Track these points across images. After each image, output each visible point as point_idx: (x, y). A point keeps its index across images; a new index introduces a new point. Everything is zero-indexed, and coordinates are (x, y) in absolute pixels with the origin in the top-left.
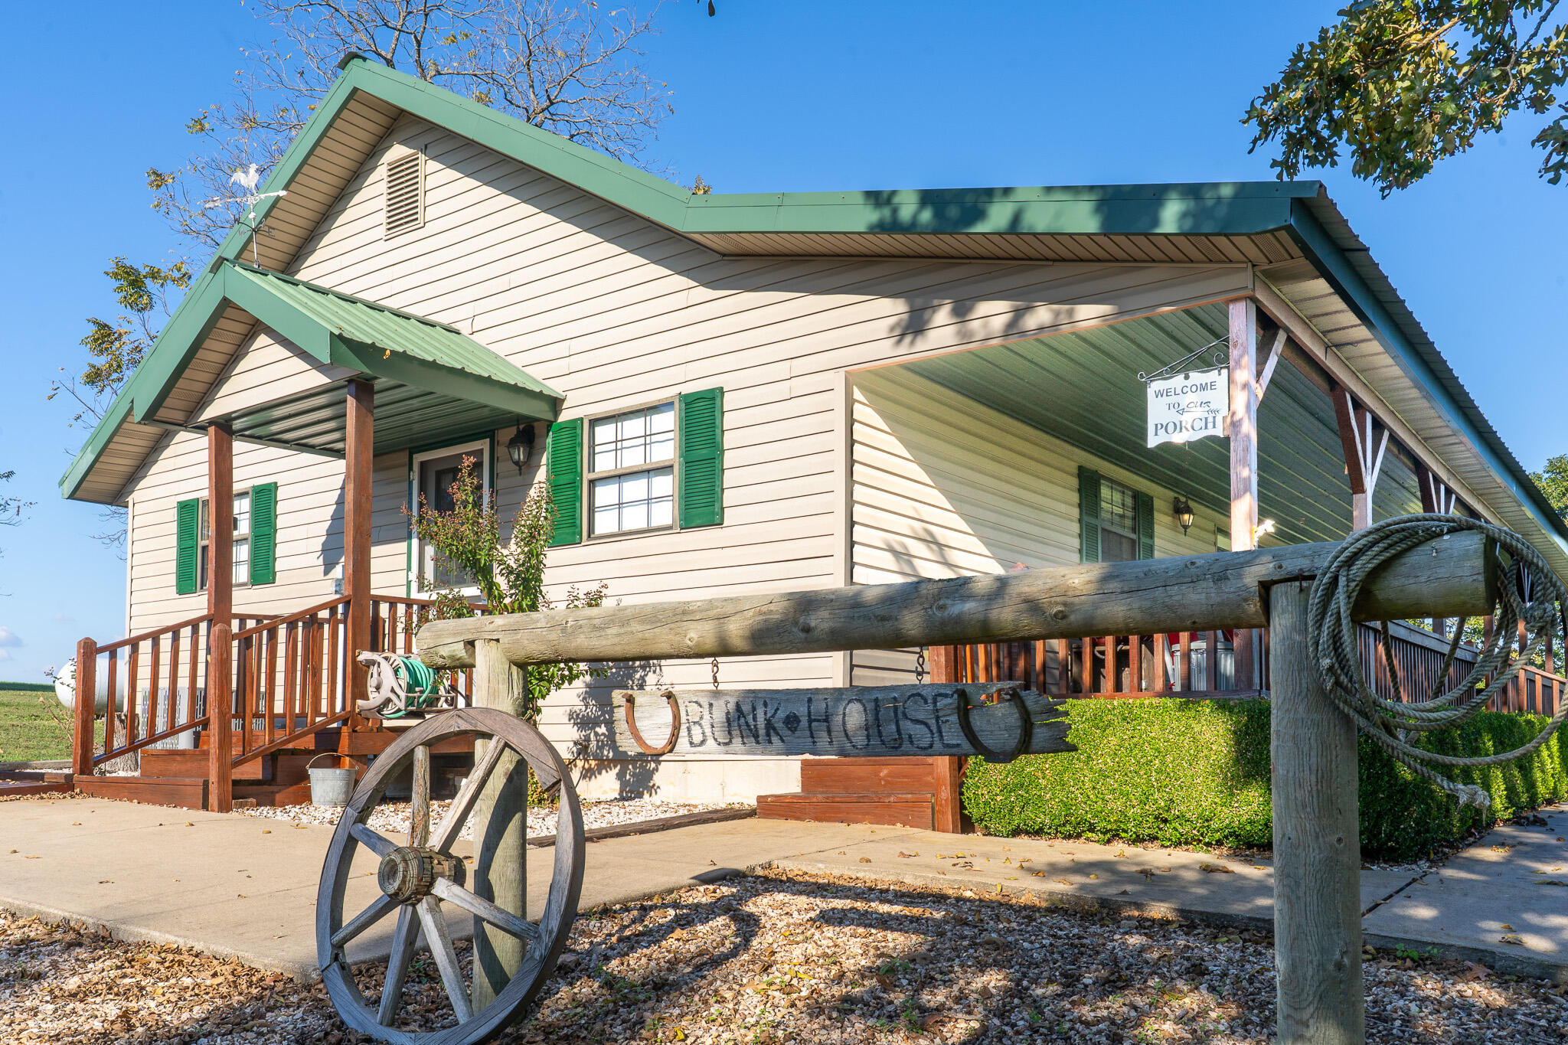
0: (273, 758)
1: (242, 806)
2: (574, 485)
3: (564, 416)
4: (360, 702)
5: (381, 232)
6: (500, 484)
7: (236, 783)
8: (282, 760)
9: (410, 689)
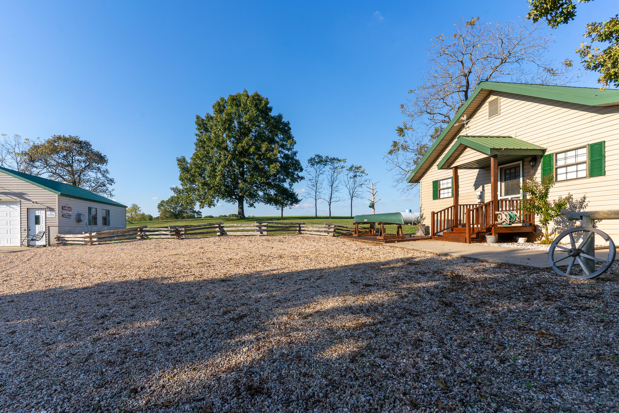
0: (478, 234)
1: (473, 242)
2: (551, 170)
3: (546, 153)
4: (496, 222)
5: (487, 117)
6: (525, 171)
7: (472, 238)
8: (480, 234)
9: (510, 219)
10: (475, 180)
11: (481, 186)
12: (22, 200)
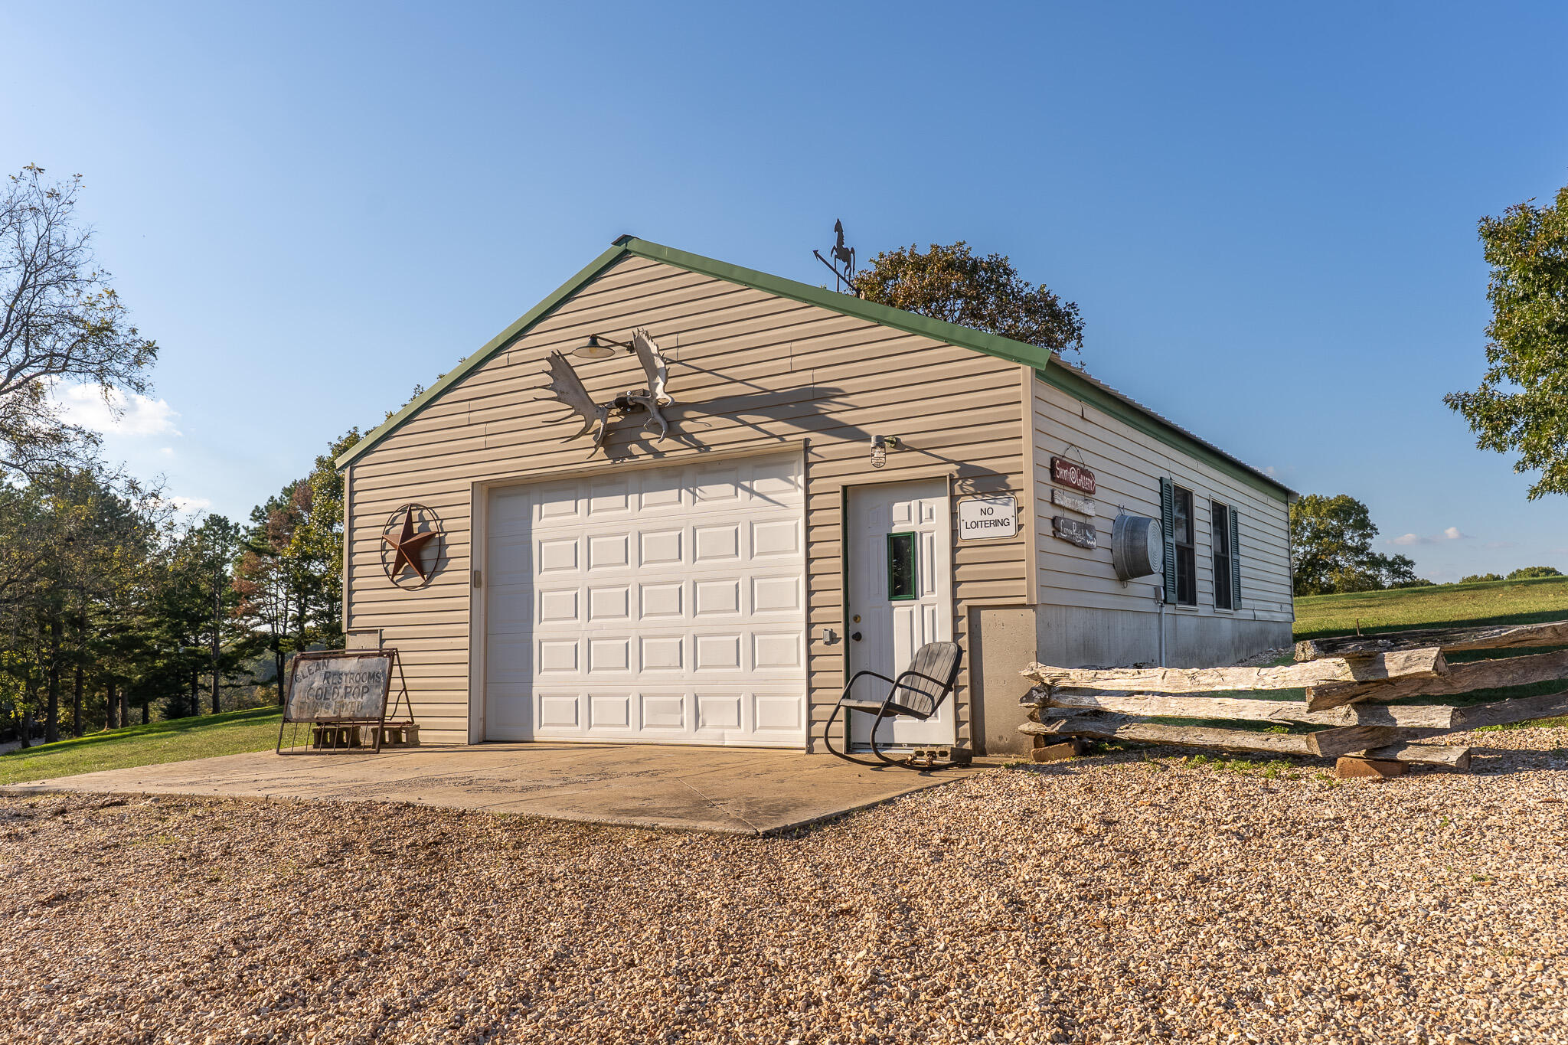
12: (815, 437)
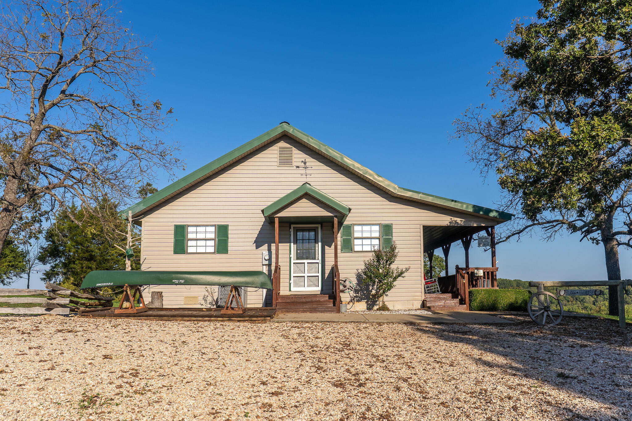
2: (350, 239)
3: (346, 223)
5: (276, 164)
6: (323, 236)
10: (256, 236)
11: (267, 245)
